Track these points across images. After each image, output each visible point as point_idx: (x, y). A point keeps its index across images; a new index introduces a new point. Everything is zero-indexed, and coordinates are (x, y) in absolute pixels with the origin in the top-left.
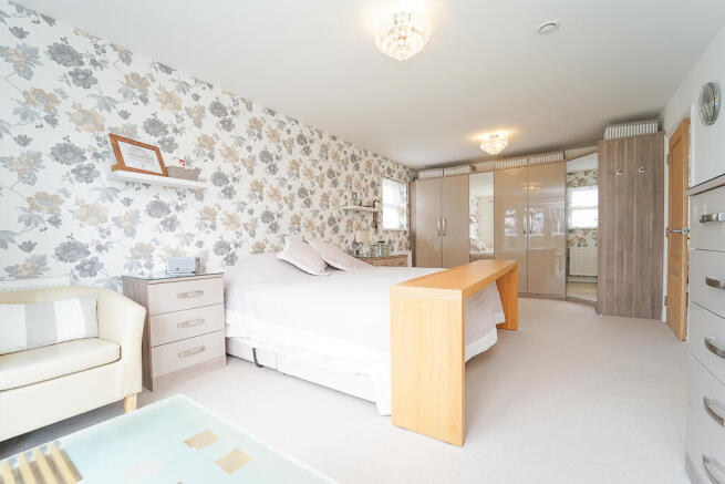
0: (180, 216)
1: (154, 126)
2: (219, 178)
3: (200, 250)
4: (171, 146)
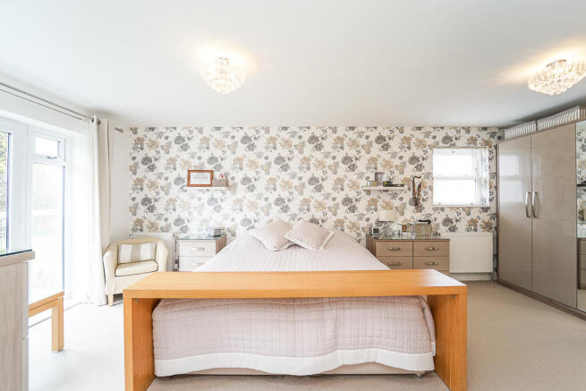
0: (223, 205)
1: (212, 159)
2: (246, 180)
3: (232, 223)
4: (219, 167)
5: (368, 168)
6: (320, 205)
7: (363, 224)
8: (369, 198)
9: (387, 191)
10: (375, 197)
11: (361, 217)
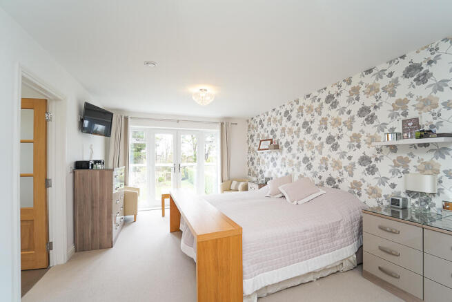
5: (392, 117)
6: (337, 165)
7: (386, 191)
8: (394, 156)
9: (426, 145)
10: (404, 156)
11: (383, 181)
